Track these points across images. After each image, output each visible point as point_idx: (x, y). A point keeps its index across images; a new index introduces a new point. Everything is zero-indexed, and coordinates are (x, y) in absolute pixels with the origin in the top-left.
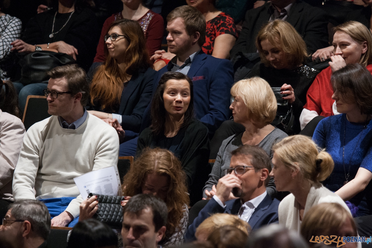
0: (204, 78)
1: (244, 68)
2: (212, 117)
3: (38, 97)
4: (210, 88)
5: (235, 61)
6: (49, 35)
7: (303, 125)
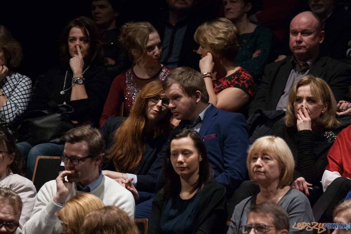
0: (216, 136)
1: (263, 126)
2: (227, 176)
3: (48, 157)
4: (223, 146)
5: (254, 119)
6: (61, 91)
7: (325, 187)
